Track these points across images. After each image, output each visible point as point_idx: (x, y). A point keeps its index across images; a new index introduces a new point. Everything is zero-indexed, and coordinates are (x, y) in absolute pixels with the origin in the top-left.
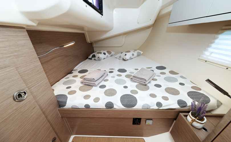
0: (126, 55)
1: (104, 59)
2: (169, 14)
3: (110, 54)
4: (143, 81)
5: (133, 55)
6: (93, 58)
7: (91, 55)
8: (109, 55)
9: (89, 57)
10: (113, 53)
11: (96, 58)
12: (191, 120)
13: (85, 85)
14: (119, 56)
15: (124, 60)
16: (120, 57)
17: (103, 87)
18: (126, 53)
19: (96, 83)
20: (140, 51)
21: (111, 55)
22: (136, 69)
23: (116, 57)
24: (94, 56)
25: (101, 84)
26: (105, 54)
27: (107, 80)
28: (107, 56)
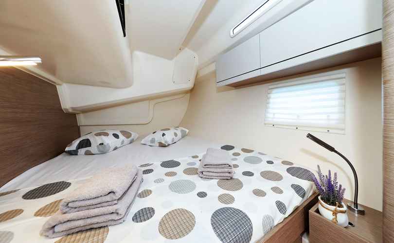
0: (164, 135)
1: (116, 149)
2: (214, 73)
3: (128, 137)
4: (226, 170)
5: (176, 135)
6: (82, 151)
7: (76, 143)
8: (127, 141)
9: (67, 149)
10: (134, 135)
11: (93, 149)
12: (332, 213)
13: (70, 233)
14: (150, 139)
15: (162, 145)
16: (153, 141)
17: (144, 215)
18: (164, 132)
19: (121, 207)
20: (184, 129)
21: (130, 139)
22: (194, 157)
23: (143, 142)
24: (86, 143)
25: (134, 210)
26: (116, 136)
27: (147, 193)
28: (123, 142)
